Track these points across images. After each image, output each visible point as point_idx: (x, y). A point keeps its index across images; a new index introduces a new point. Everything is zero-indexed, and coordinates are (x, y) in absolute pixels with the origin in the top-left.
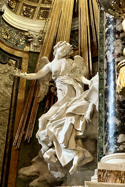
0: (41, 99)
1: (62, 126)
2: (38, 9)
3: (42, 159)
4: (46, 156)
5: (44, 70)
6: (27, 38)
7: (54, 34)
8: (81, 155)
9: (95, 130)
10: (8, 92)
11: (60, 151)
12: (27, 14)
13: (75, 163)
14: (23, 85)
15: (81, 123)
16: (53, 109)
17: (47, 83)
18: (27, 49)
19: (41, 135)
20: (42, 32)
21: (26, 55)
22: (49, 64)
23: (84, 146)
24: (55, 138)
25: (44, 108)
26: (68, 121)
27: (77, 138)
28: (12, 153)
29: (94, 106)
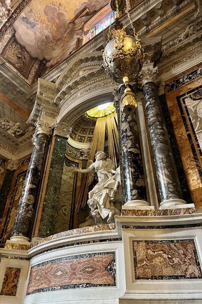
0: (90, 184)
1: (101, 195)
2: (86, 138)
3: (92, 217)
4: (93, 214)
5: (91, 167)
6: (81, 152)
7: (95, 149)
8: (113, 211)
9: (120, 197)
10: (72, 181)
11: (101, 210)
12: (81, 141)
13: (110, 216)
14: (80, 176)
15: (112, 192)
16: (96, 187)
17: (93, 175)
18: (81, 158)
19: (90, 202)
20: (89, 149)
21: (81, 162)
22: (93, 164)
23: (115, 206)
24: (98, 203)
25: (91, 188)
26: (105, 192)
27: (110, 202)
28: (75, 216)
29: (119, 182)
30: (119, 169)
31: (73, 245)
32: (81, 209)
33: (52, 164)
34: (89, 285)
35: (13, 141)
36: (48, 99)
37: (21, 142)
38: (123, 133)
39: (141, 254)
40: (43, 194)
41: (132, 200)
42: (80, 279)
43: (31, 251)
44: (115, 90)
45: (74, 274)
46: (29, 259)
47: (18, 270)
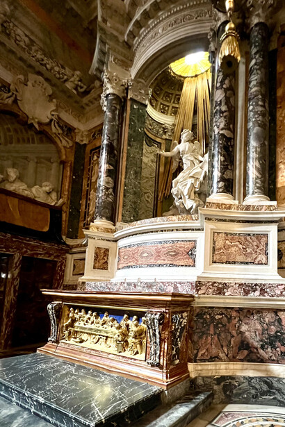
0: (174, 171)
1: (186, 185)
2: (171, 107)
3: (175, 207)
4: (177, 204)
5: (175, 150)
6: (164, 129)
7: (181, 126)
8: (197, 203)
9: (206, 188)
10: (154, 165)
11: (185, 201)
12: (163, 111)
13: (194, 207)
14: (163, 160)
15: (198, 183)
16: (181, 175)
17: (177, 160)
18: (164, 137)
19: (174, 191)
20: (174, 125)
21: (164, 141)
22: (178, 146)
23: (200, 198)
24: (182, 192)
25: (175, 176)
26: (190, 181)
27: (195, 193)
28: (159, 203)
29: (206, 172)
30: (207, 156)
31: (157, 231)
32: (165, 198)
33: (129, 141)
34: (171, 265)
35: (76, 102)
36: (115, 33)
37: (87, 105)
38: (216, 106)
39: (220, 243)
40: (122, 178)
41: (217, 192)
42: (164, 260)
43: (117, 235)
44: (212, 30)
45: (159, 256)
46: (116, 241)
47: (107, 250)
